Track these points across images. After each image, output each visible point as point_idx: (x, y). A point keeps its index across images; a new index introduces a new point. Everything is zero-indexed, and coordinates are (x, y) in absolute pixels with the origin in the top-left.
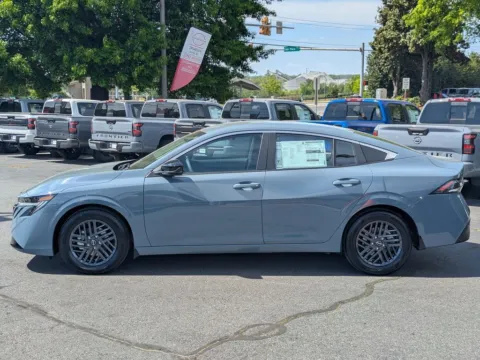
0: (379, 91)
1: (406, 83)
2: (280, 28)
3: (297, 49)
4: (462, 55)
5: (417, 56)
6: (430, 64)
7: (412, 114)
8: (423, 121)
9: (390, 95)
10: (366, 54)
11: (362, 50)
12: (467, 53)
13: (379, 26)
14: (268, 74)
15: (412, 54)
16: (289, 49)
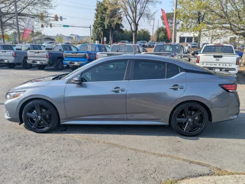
0: (96, 41)
1: (105, 39)
2: (61, 19)
3: (68, 26)
4: (122, 30)
5: (108, 30)
6: (112, 32)
7: (108, 49)
8: (111, 51)
9: (100, 43)
10: (92, 29)
11: (90, 27)
12: (124, 29)
13: (95, 19)
14: (57, 35)
15: (106, 29)
16: (65, 26)
